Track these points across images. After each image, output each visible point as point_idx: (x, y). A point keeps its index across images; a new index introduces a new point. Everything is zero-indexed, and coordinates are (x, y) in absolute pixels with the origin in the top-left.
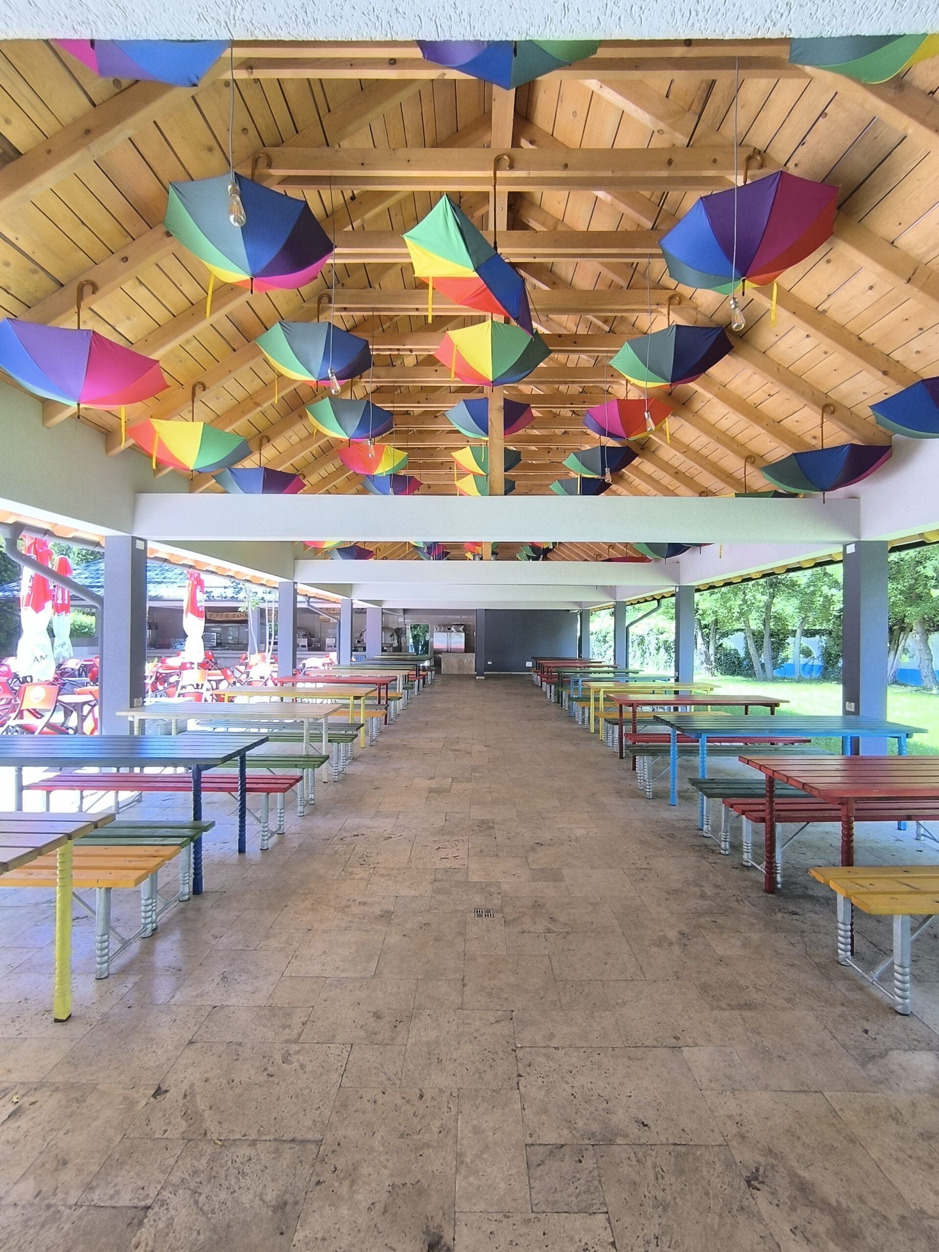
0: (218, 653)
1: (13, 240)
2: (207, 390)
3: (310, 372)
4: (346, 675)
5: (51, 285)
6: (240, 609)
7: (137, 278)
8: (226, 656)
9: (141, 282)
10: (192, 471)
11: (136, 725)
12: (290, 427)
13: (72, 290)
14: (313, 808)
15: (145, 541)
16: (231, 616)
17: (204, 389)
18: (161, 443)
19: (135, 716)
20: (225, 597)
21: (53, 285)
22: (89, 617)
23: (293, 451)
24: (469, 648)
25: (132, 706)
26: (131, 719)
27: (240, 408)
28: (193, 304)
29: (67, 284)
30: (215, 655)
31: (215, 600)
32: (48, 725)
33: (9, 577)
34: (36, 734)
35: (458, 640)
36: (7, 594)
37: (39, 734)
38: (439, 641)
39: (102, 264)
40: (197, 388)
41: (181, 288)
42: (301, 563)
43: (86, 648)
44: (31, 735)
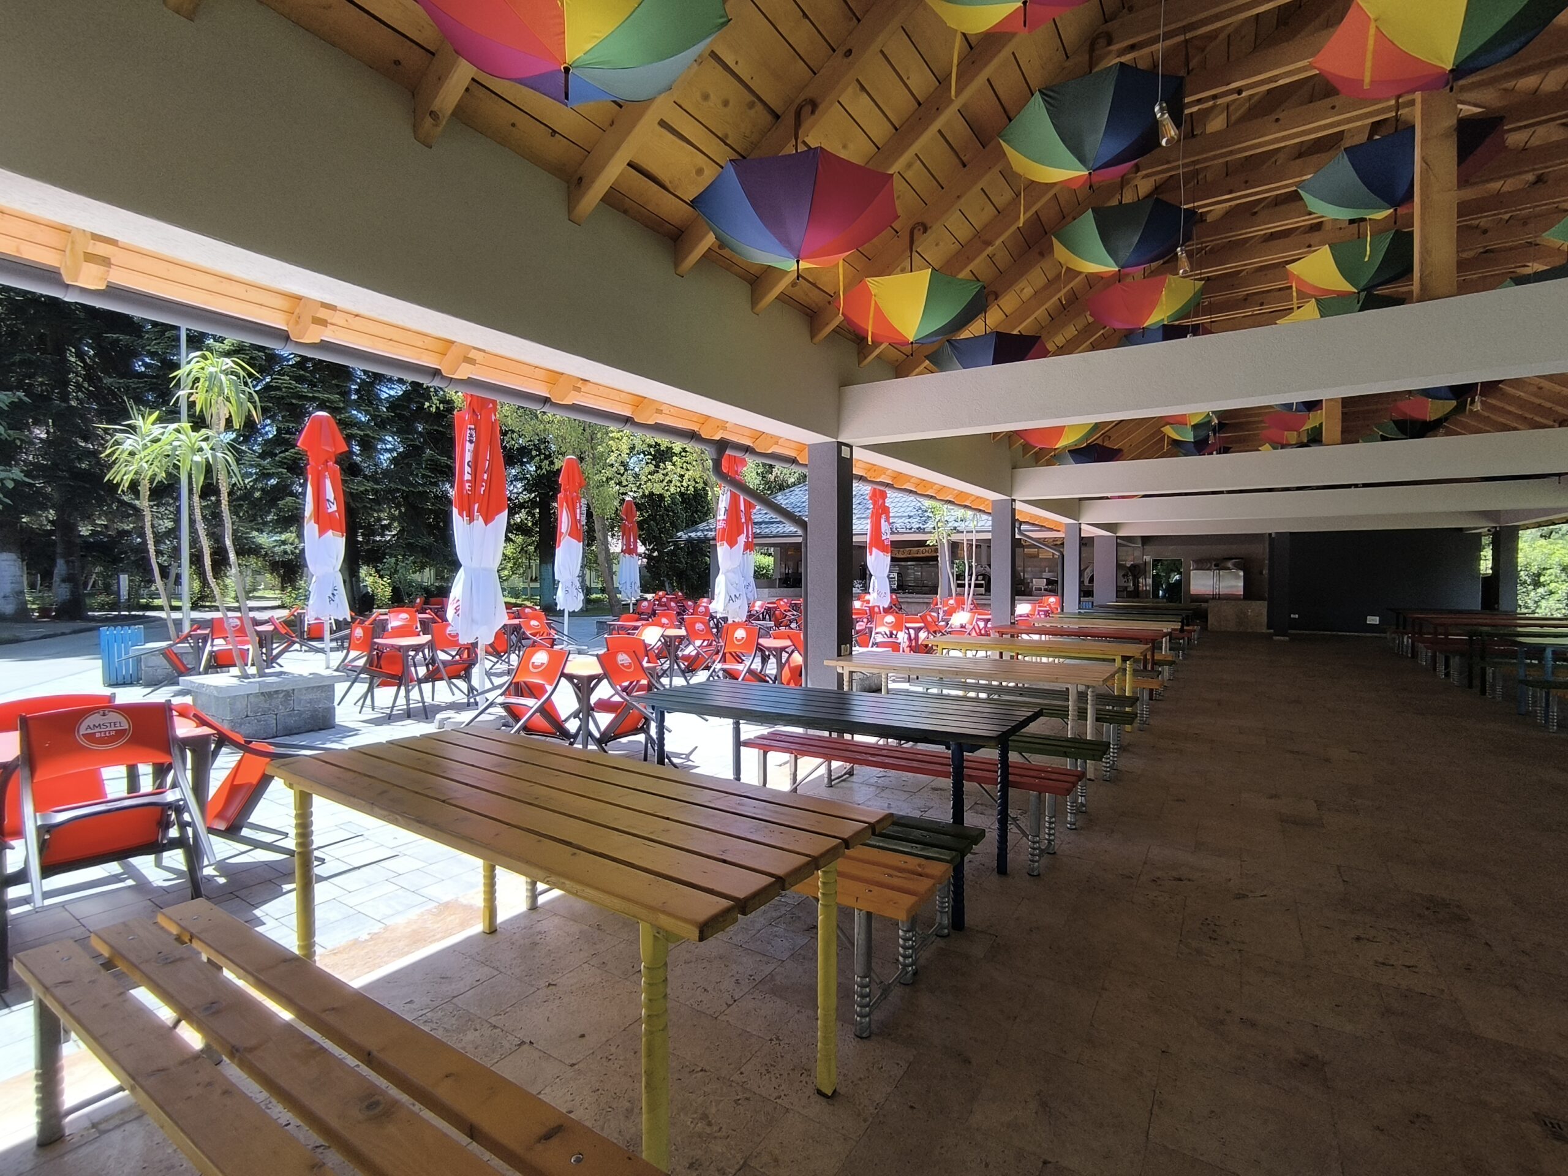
0: (903, 597)
1: (731, 64)
2: (929, 231)
3: (1082, 160)
4: (1074, 625)
5: (766, 118)
6: (928, 543)
7: (858, 80)
8: (909, 600)
9: (863, 88)
10: (912, 343)
11: (846, 679)
12: (1022, 275)
13: (789, 120)
14: (1087, 820)
15: (851, 447)
16: (915, 552)
17: (925, 231)
18: (878, 311)
19: (843, 667)
20: (910, 529)
21: (769, 118)
22: (766, 557)
23: (1025, 309)
24: (1250, 592)
25: (839, 655)
26: (840, 670)
27: (965, 253)
28: (920, 104)
29: (784, 113)
30: (900, 600)
31: (898, 533)
32: (750, 671)
33: (700, 518)
34: (740, 679)
35: (1233, 583)
36: (699, 534)
37: (743, 680)
38: (1201, 583)
39: (821, 72)
40: (916, 231)
41: (908, 82)
42: (1022, 472)
43: (766, 590)
44: (735, 681)
